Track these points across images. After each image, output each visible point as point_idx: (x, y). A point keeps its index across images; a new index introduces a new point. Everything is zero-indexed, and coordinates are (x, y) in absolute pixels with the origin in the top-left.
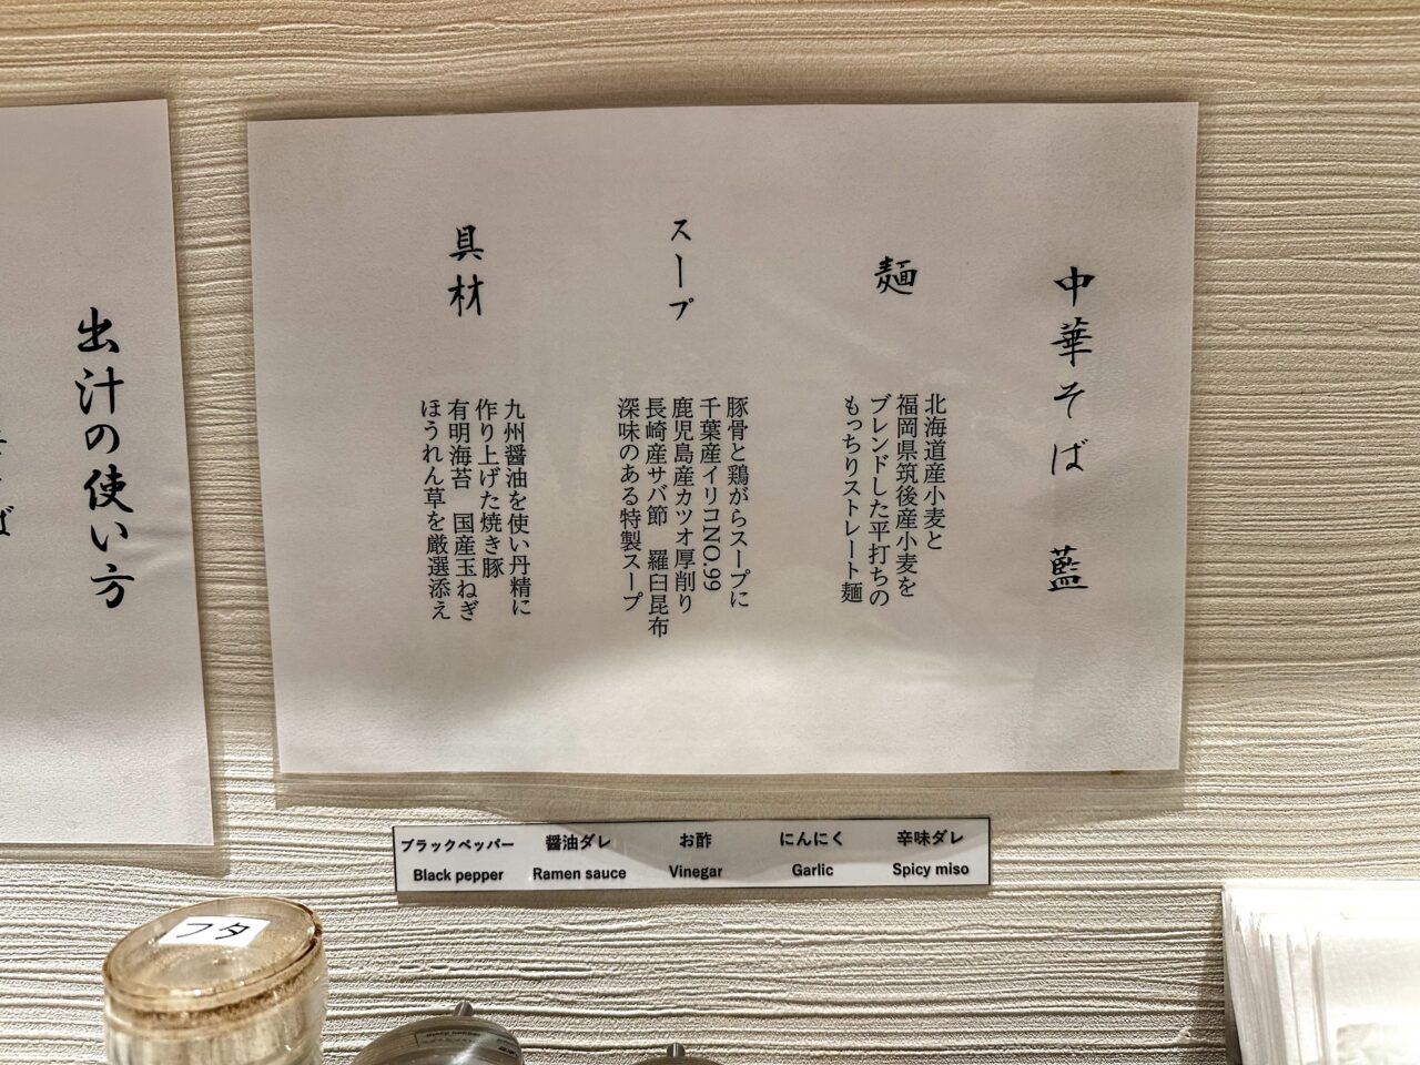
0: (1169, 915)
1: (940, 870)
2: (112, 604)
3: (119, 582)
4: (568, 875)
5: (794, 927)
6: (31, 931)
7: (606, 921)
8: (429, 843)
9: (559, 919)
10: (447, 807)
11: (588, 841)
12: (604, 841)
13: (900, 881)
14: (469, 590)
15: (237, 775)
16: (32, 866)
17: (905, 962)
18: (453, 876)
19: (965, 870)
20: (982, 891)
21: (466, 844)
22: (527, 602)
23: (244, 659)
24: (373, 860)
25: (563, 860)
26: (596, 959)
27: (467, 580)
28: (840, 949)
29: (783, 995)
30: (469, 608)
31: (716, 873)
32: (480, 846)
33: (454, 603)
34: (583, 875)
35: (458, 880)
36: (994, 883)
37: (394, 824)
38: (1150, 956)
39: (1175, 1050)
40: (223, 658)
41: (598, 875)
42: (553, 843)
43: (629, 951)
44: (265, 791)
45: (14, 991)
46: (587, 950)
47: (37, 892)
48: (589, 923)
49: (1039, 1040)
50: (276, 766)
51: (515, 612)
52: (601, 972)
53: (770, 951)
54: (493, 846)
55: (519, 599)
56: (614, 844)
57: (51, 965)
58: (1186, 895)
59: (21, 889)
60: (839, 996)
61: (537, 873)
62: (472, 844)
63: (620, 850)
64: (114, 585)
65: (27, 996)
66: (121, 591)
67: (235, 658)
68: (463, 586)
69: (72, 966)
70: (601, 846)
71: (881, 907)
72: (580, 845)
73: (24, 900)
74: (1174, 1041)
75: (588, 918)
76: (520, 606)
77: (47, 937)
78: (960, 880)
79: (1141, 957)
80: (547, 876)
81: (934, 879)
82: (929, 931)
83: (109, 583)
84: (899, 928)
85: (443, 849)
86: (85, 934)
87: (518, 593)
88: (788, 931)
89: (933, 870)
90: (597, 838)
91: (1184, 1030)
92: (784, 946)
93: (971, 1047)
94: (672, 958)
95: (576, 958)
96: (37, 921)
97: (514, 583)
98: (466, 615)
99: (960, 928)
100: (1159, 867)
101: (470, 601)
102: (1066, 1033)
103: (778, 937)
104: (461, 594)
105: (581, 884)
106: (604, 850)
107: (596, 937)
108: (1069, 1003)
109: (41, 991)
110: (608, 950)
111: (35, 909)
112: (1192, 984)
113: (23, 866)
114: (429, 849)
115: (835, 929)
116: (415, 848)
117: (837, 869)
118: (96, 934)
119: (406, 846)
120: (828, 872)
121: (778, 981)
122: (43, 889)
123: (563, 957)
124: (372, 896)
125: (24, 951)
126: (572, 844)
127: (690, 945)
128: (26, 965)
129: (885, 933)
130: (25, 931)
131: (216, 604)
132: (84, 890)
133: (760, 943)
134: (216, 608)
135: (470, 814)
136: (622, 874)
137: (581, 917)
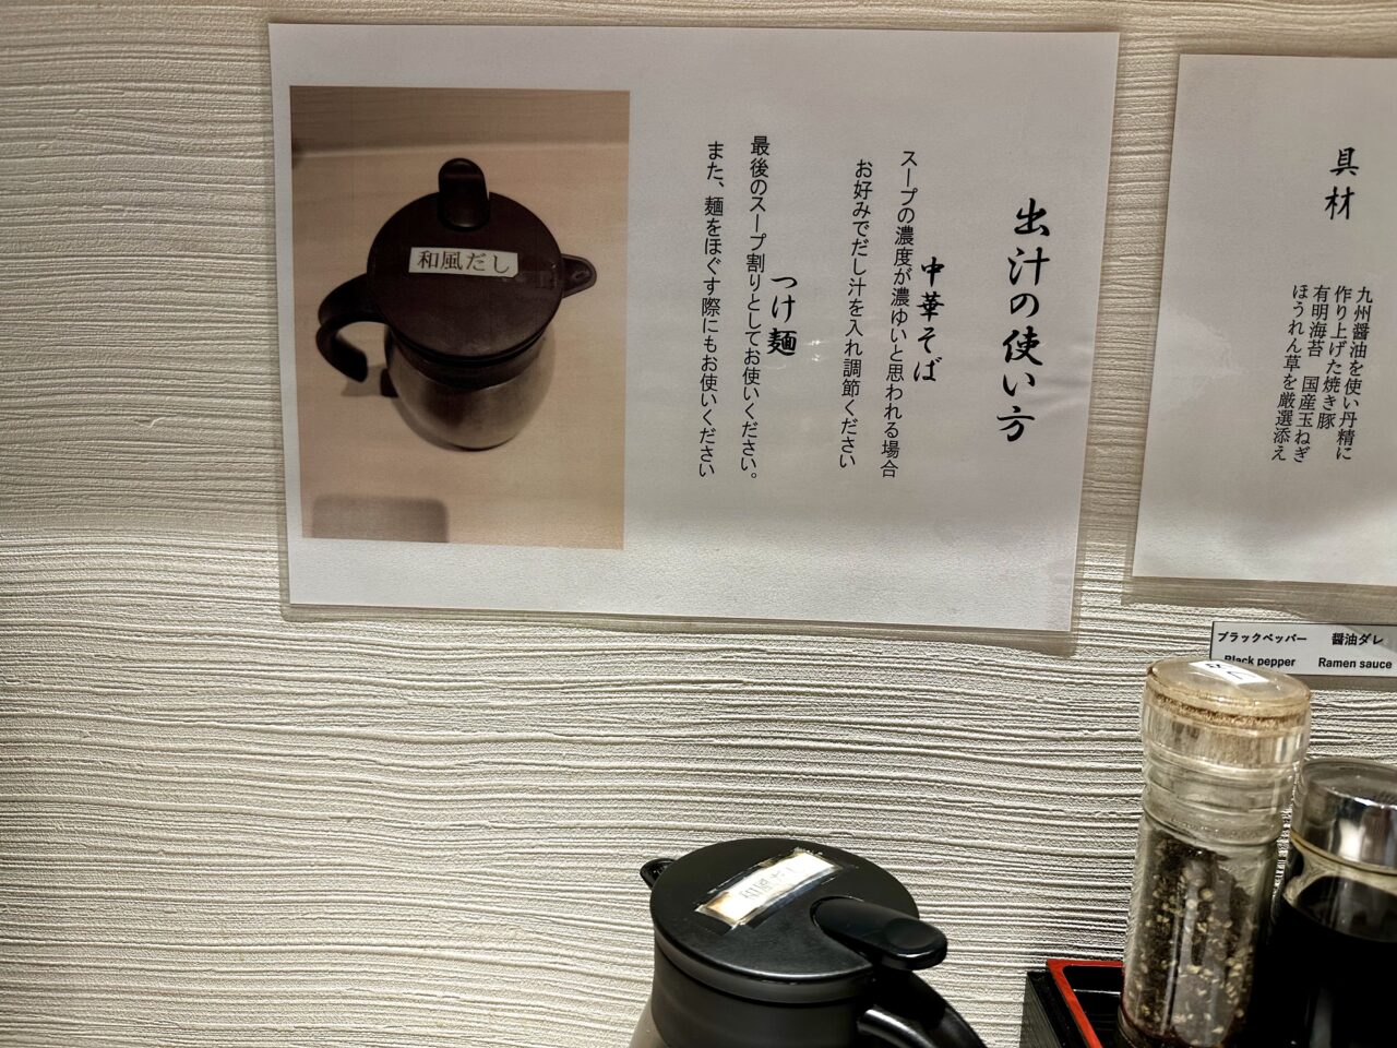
2: (1011, 439)
3: (1020, 420)
4: (1346, 664)
6: (905, 694)
7: (1369, 701)
8: (1240, 635)
9: (1332, 699)
10: (1256, 608)
11: (1365, 639)
12: (1378, 639)
14: (1304, 438)
15: (1093, 577)
16: (912, 643)
18: (1255, 662)
21: (1269, 637)
22: (1349, 449)
23: (1113, 485)
24: (1193, 647)
25: (1344, 652)
26: (1356, 730)
27: (1304, 430)
30: (1302, 453)
32: (1280, 639)
33: (1291, 448)
34: (1358, 664)
35: (1259, 664)
37: (1216, 619)
40: (1096, 484)
41: (1369, 665)
42: (1337, 640)
43: (1383, 724)
44: (1116, 590)
45: (884, 740)
46: (1351, 723)
47: (914, 664)
48: (1355, 702)
50: (1128, 570)
51: (1338, 457)
52: (1358, 741)
54: (1291, 639)
55: (1342, 447)
56: (1385, 642)
57: (919, 721)
59: (901, 660)
61: (1322, 662)
62: (1273, 638)
63: (1389, 647)
64: (1016, 423)
65: (894, 745)
66: (1022, 428)
67: (1107, 485)
68: (1300, 435)
69: (934, 722)
70: (1375, 643)
72: (1359, 642)
73: (902, 669)
75: (1355, 698)
76: (1343, 452)
77: (917, 699)
80: (1330, 664)
83: (1012, 421)
85: (1251, 640)
86: (949, 698)
87: (1343, 442)
90: (1372, 637)
95: (1340, 729)
96: (911, 686)
97: (1341, 434)
98: (1298, 458)
101: (1304, 446)
104: (1297, 441)
105: (1357, 671)
106: (1377, 645)
107: (1358, 713)
109: (907, 742)
110: (1366, 724)
111: (910, 676)
113: (905, 643)
114: (1240, 639)
116: (1229, 638)
118: (958, 698)
119: (1221, 637)
122: (919, 661)
123: (1331, 728)
125: (897, 709)
126: (1352, 641)
128: (897, 721)
130: (899, 693)
131: (1096, 441)
132: (952, 663)
134: (1096, 444)
135: (1273, 614)
136: (1389, 665)
137: (1349, 698)
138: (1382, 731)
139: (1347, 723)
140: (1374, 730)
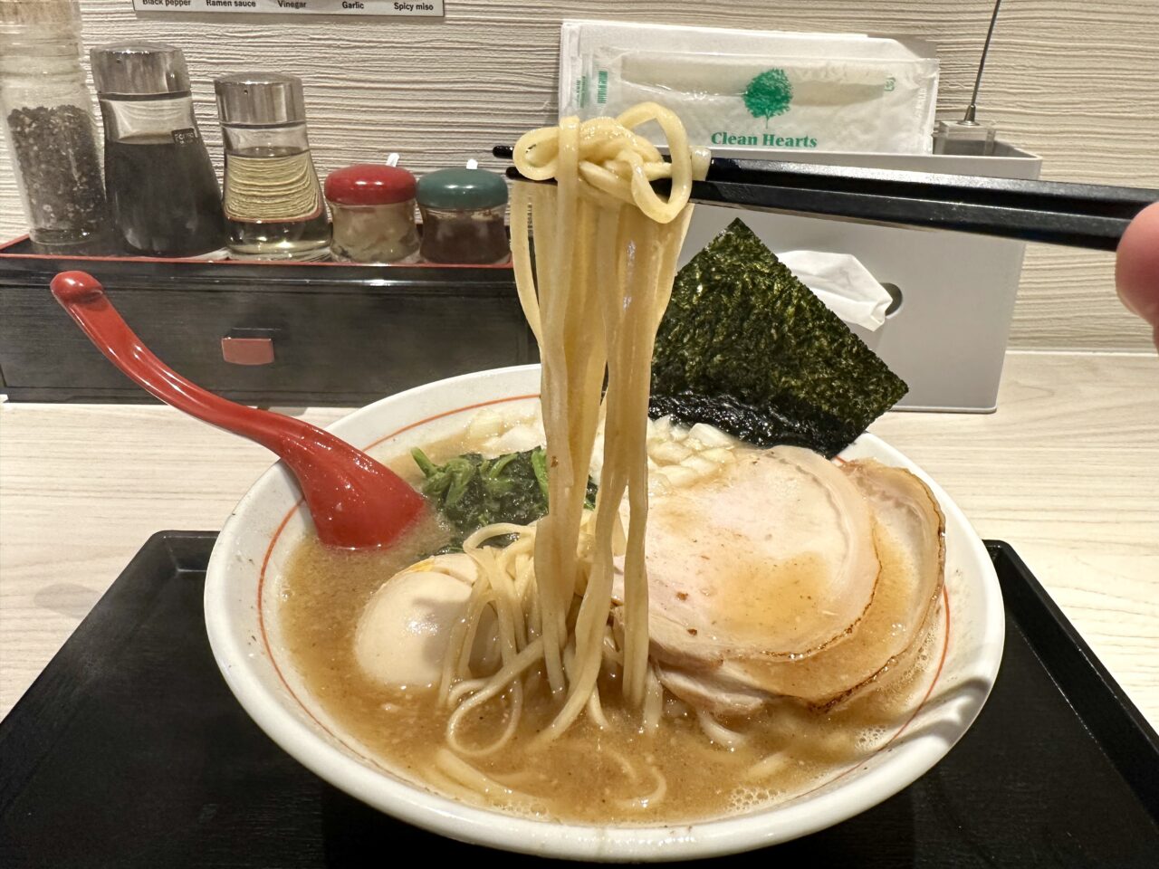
0: (537, 38)
1: (418, 7)
4: (225, 4)
5: (346, 38)
7: (249, 32)
9: (224, 30)
13: (398, 12)
17: (405, 60)
19: (431, 7)
20: (440, 20)
26: (246, 53)
28: (371, 51)
29: (344, 76)
31: (303, 5)
34: (233, 4)
35: (167, 5)
36: (447, 16)
38: (528, 61)
39: (542, 113)
41: (241, 4)
48: (241, 32)
49: (474, 105)
52: (250, 61)
53: (335, 51)
58: (544, 27)
60: (373, 77)
71: (390, 28)
74: (541, 108)
78: (428, 13)
79: (523, 61)
80: (215, 3)
81: (416, 12)
82: (416, 42)
84: (401, 40)
88: (344, 40)
89: (414, 8)
91: (546, 102)
92: (343, 48)
93: (441, 108)
94: (285, 54)
95: (234, 53)
99: (431, 41)
100: (529, 10)
102: (488, 102)
103: (339, 43)
105: (233, 9)
107: (244, 41)
108: (488, 85)
110: (252, 48)
112: (550, 78)
115: (367, 39)
117: (365, 4)
120: (360, 6)
121: (341, 68)
124: (122, 13)
127: (294, 47)
129: (393, 42)
133: (329, 46)
136: (254, 4)
137: (236, 30)
138: (263, 54)
139: (239, 48)
140: (258, 53)
